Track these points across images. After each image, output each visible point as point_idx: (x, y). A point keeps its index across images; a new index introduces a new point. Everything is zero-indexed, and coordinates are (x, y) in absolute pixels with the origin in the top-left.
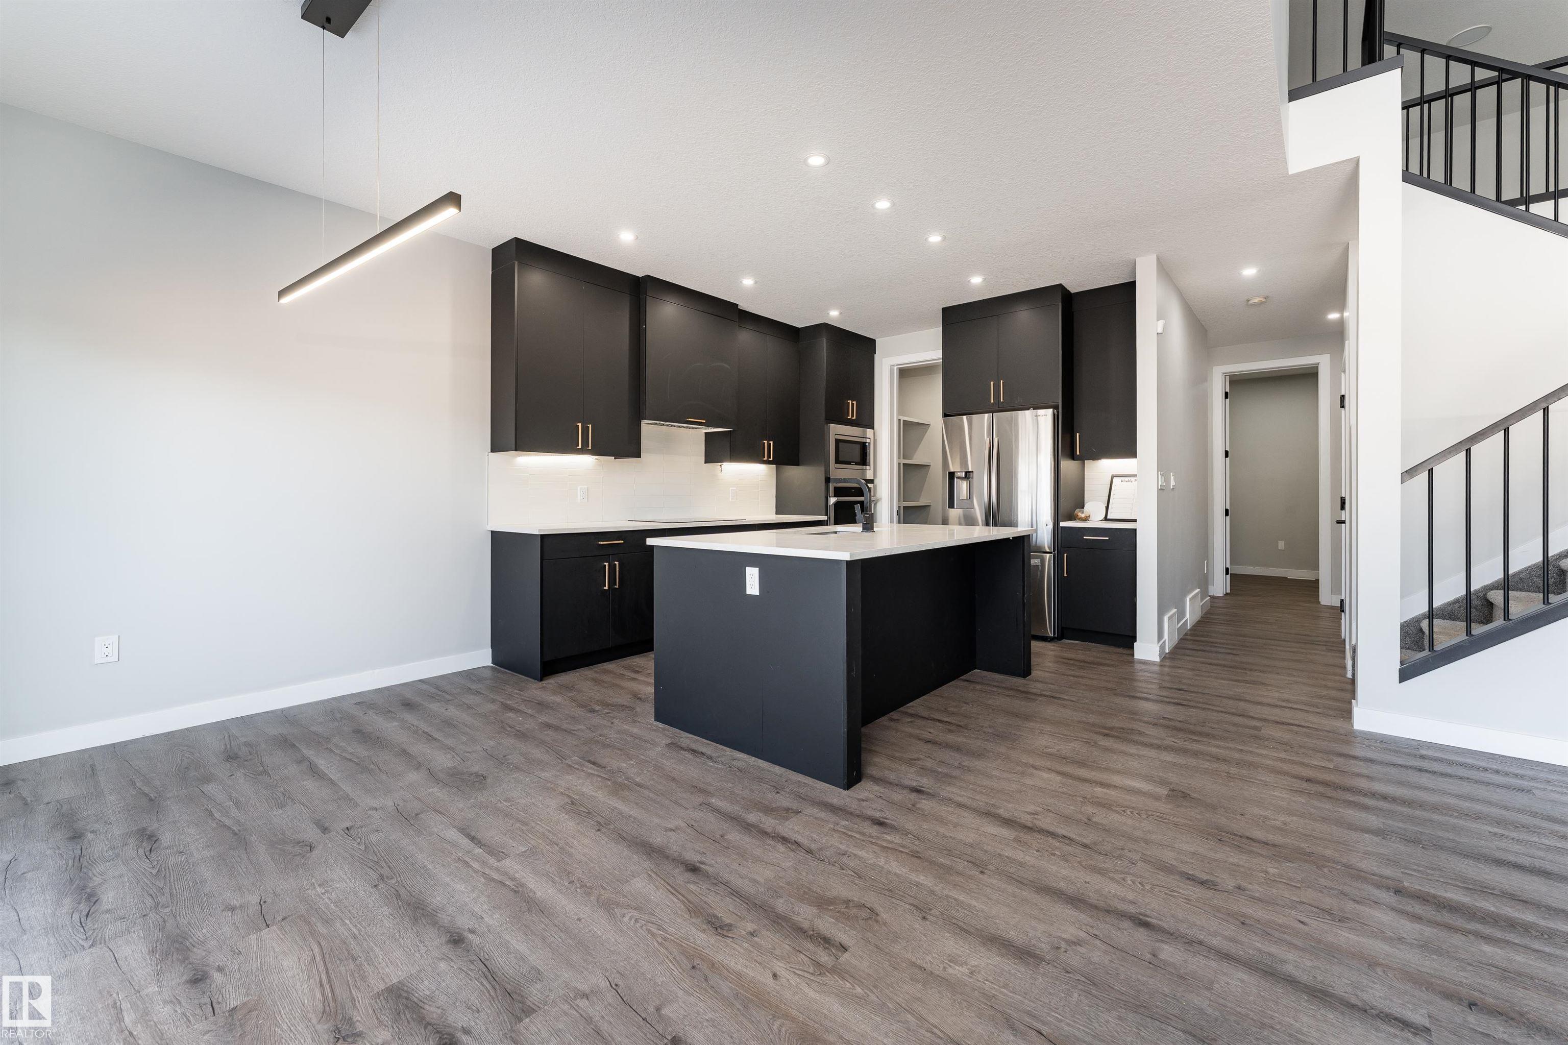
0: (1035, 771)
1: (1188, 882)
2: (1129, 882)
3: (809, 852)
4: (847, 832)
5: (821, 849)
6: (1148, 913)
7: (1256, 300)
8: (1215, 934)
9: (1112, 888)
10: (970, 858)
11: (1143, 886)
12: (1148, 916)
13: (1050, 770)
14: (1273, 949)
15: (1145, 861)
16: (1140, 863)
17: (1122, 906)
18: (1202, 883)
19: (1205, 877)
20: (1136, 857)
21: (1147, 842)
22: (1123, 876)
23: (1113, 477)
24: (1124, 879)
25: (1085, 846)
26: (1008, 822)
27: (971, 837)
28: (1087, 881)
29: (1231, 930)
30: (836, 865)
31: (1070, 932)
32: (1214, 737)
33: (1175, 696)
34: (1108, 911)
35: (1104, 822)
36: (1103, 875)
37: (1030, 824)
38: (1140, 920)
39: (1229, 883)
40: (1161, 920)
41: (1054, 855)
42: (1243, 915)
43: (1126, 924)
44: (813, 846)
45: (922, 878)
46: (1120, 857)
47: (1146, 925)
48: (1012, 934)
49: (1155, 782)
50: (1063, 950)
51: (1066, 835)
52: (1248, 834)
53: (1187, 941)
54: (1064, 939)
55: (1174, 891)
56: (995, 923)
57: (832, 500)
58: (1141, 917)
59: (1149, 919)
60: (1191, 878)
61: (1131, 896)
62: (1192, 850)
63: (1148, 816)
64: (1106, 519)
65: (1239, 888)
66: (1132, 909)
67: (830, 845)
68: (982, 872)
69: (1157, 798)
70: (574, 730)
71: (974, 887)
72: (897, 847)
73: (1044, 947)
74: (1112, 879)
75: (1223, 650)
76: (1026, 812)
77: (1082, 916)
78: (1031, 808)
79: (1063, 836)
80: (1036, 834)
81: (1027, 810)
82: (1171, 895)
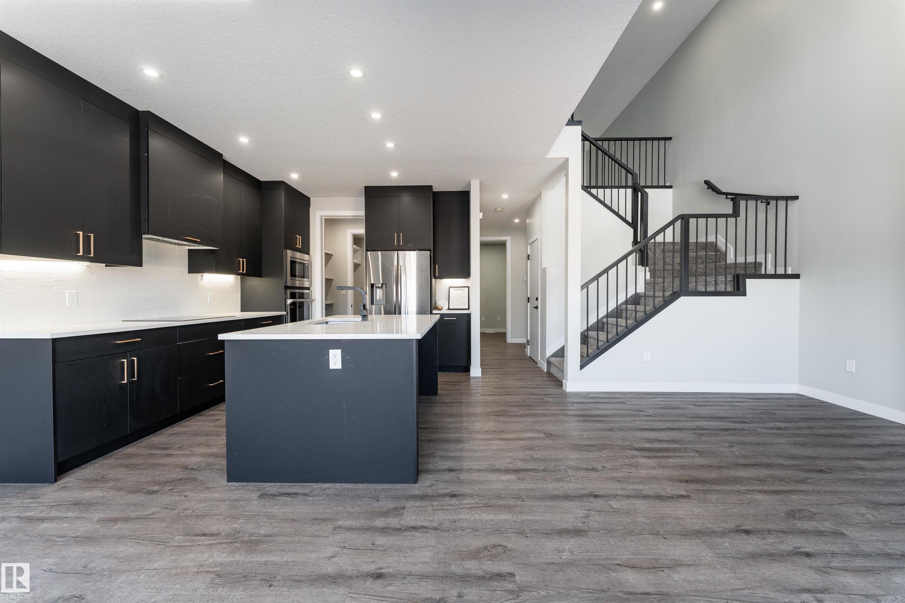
0: (490, 442)
1: (588, 471)
2: (574, 480)
3: (436, 529)
4: (443, 508)
5: (440, 524)
6: (592, 491)
7: (499, 209)
8: (617, 489)
9: (572, 486)
10: (510, 496)
11: (579, 480)
12: (594, 492)
13: (495, 439)
14: (635, 487)
15: (569, 468)
16: (568, 470)
17: (583, 492)
18: (592, 470)
19: (591, 467)
20: (564, 468)
21: (561, 460)
22: (569, 478)
23: (450, 287)
24: (571, 480)
25: (544, 470)
26: (507, 471)
27: (501, 486)
28: (561, 486)
29: (619, 486)
30: (458, 529)
31: (580, 512)
32: (536, 406)
33: (501, 391)
34: (581, 496)
35: (539, 456)
36: (563, 481)
37: (515, 469)
38: (593, 495)
39: (599, 467)
40: (598, 492)
41: (538, 479)
42: (615, 478)
43: (592, 499)
44: (435, 525)
45: (504, 516)
46: (559, 470)
47: (596, 496)
48: (564, 526)
49: (535, 432)
50: (587, 522)
52: (583, 444)
53: (613, 496)
54: (582, 517)
55: (589, 478)
56: (553, 523)
57: (289, 301)
60: (588, 470)
61: (580, 486)
62: (576, 457)
63: (549, 448)
64: (449, 309)
65: (603, 467)
66: (586, 492)
67: (442, 520)
68: (523, 501)
69: (544, 439)
70: (150, 515)
71: (528, 510)
72: (475, 505)
73: (580, 525)
74: (567, 481)
75: (497, 367)
76: (508, 463)
77: (577, 503)
78: (508, 461)
79: (533, 469)
80: (522, 472)
81: (507, 462)
82: (590, 480)
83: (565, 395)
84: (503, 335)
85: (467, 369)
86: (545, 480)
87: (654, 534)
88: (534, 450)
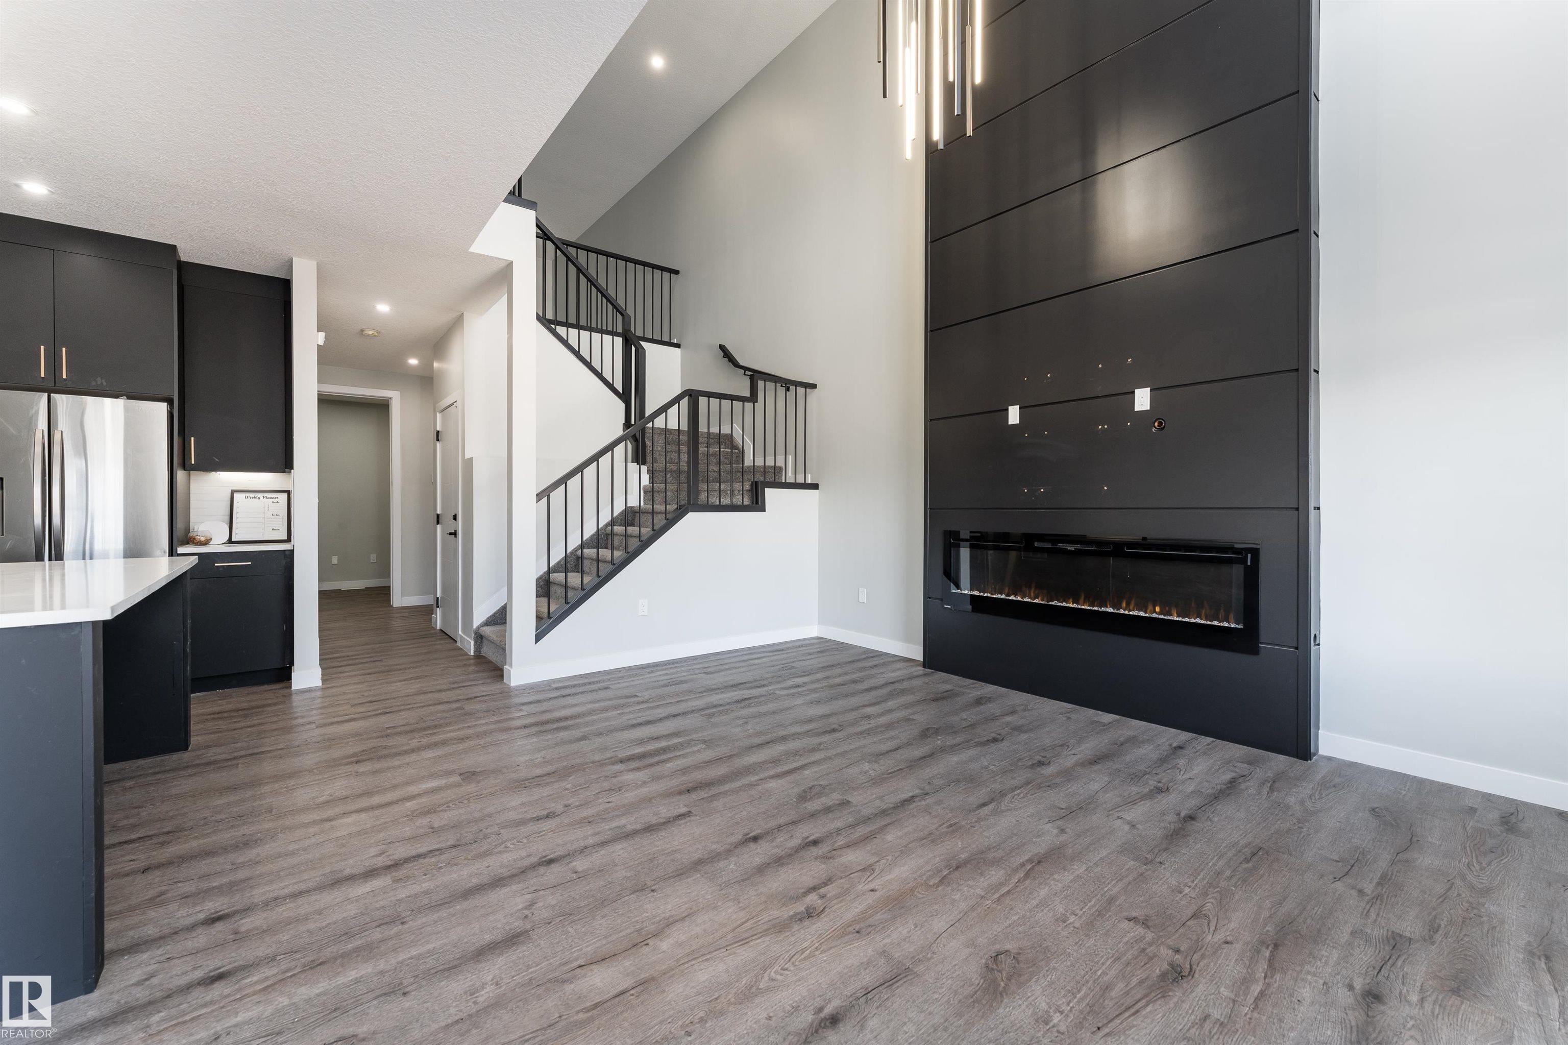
0: (333, 823)
1: (540, 822)
2: (512, 846)
4: (181, 1020)
6: (544, 854)
7: (370, 332)
8: (586, 838)
9: (507, 858)
10: (374, 924)
11: (521, 842)
12: (547, 856)
13: (346, 814)
14: (614, 824)
15: (503, 828)
16: (502, 831)
17: (528, 862)
18: (547, 816)
19: (545, 813)
20: (496, 829)
21: (490, 816)
22: (503, 846)
23: (233, 493)
24: (506, 847)
25: (454, 846)
26: (371, 874)
27: (352, 910)
28: (487, 865)
29: (589, 830)
31: (520, 902)
32: (447, 725)
33: (371, 709)
34: (523, 872)
35: (443, 822)
36: (491, 854)
37: (390, 863)
38: (545, 861)
39: (559, 808)
40: (555, 852)
41: (441, 868)
42: (585, 818)
43: (542, 870)
45: (353, 973)
46: (486, 837)
47: (551, 862)
48: (488, 938)
49: (442, 776)
50: (530, 915)
51: (430, 849)
52: (534, 775)
53: (579, 852)
54: (522, 909)
55: (540, 832)
56: (466, 943)
58: (544, 859)
59: (549, 857)
60: (538, 819)
61: (523, 853)
62: (519, 802)
63: (468, 800)
64: (230, 541)
65: (566, 806)
66: (534, 860)
68: (403, 923)
69: (458, 785)
71: (413, 937)
72: (280, 977)
73: (518, 925)
74: (500, 852)
75: (365, 660)
76: (373, 856)
77: (514, 887)
78: (373, 851)
79: (431, 851)
80: (406, 865)
81: (373, 854)
82: (542, 836)
83: (507, 693)
84: (384, 593)
85: (283, 674)
86: (455, 865)
87: (638, 891)
88: (435, 812)
